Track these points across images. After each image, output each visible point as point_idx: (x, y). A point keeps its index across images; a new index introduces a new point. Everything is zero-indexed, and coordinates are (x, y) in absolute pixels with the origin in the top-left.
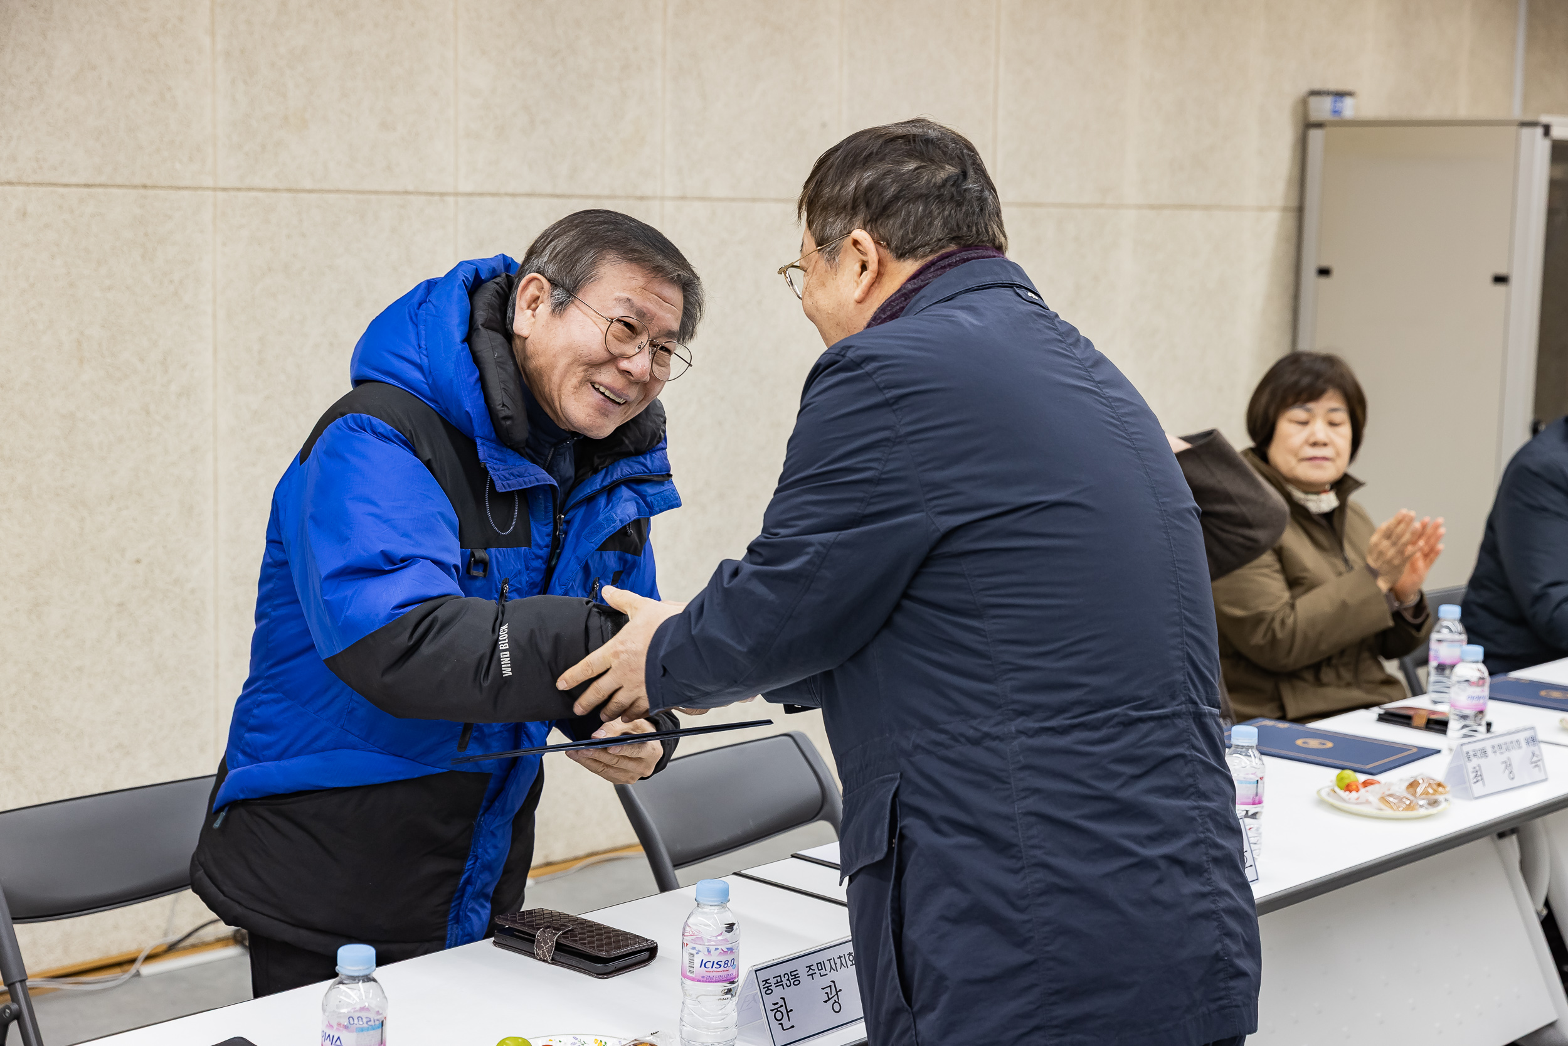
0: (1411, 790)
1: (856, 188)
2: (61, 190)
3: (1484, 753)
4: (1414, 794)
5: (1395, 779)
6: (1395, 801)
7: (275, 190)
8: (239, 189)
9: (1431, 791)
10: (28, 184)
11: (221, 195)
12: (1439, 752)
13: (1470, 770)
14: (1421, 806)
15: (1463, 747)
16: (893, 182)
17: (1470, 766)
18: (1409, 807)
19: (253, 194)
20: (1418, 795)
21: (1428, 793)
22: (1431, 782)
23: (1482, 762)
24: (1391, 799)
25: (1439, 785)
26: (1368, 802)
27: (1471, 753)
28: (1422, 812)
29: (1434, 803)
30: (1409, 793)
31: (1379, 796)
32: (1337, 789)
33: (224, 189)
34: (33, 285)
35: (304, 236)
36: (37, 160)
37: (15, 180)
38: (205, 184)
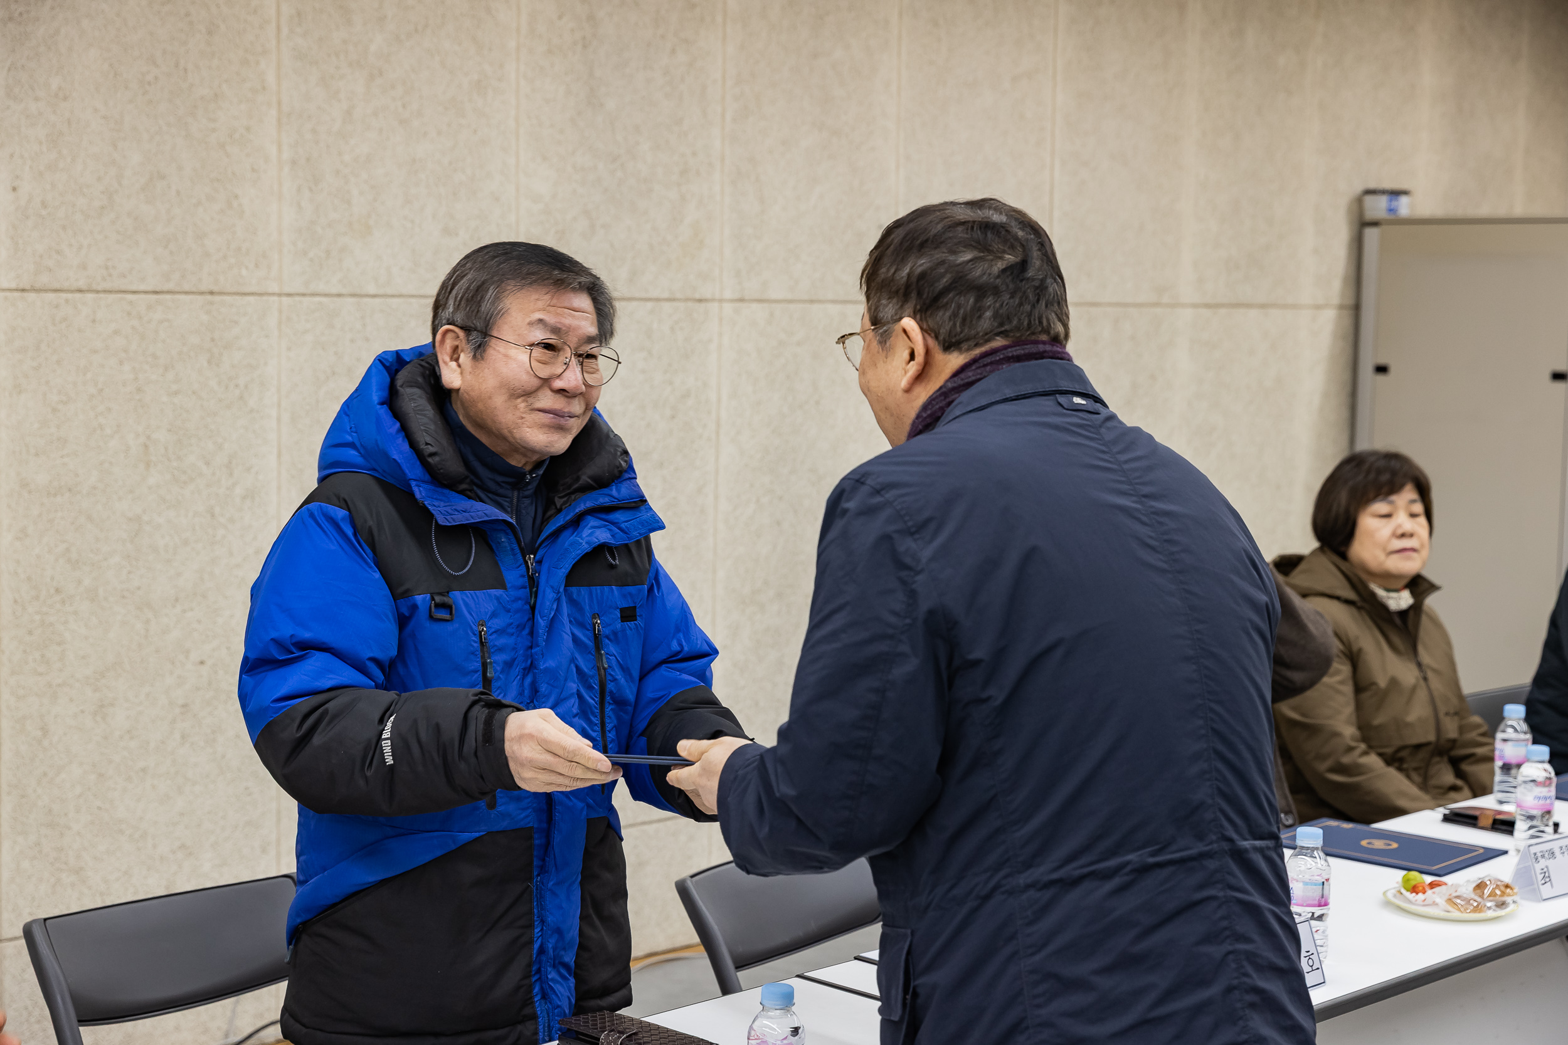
0: (1478, 891)
1: (909, 275)
2: (130, 297)
3: (1552, 854)
4: (1482, 896)
5: (1463, 880)
6: (1462, 903)
7: (339, 295)
8: (304, 295)
9: (1498, 892)
10: (98, 292)
11: (285, 299)
12: (1505, 852)
13: (1538, 871)
14: (1489, 908)
15: (1531, 848)
16: (946, 272)
17: (1538, 867)
18: (1477, 909)
19: (317, 299)
20: (1485, 896)
21: (1496, 895)
22: (1499, 883)
23: (1551, 863)
24: (1459, 901)
25: (1507, 886)
26: (1435, 904)
27: (1539, 855)
28: (1490, 914)
29: (1502, 905)
30: (1476, 894)
31: (1447, 897)
32: (1403, 891)
33: (289, 295)
34: (102, 390)
35: (367, 340)
36: (107, 268)
37: (84, 288)
38: (270, 290)
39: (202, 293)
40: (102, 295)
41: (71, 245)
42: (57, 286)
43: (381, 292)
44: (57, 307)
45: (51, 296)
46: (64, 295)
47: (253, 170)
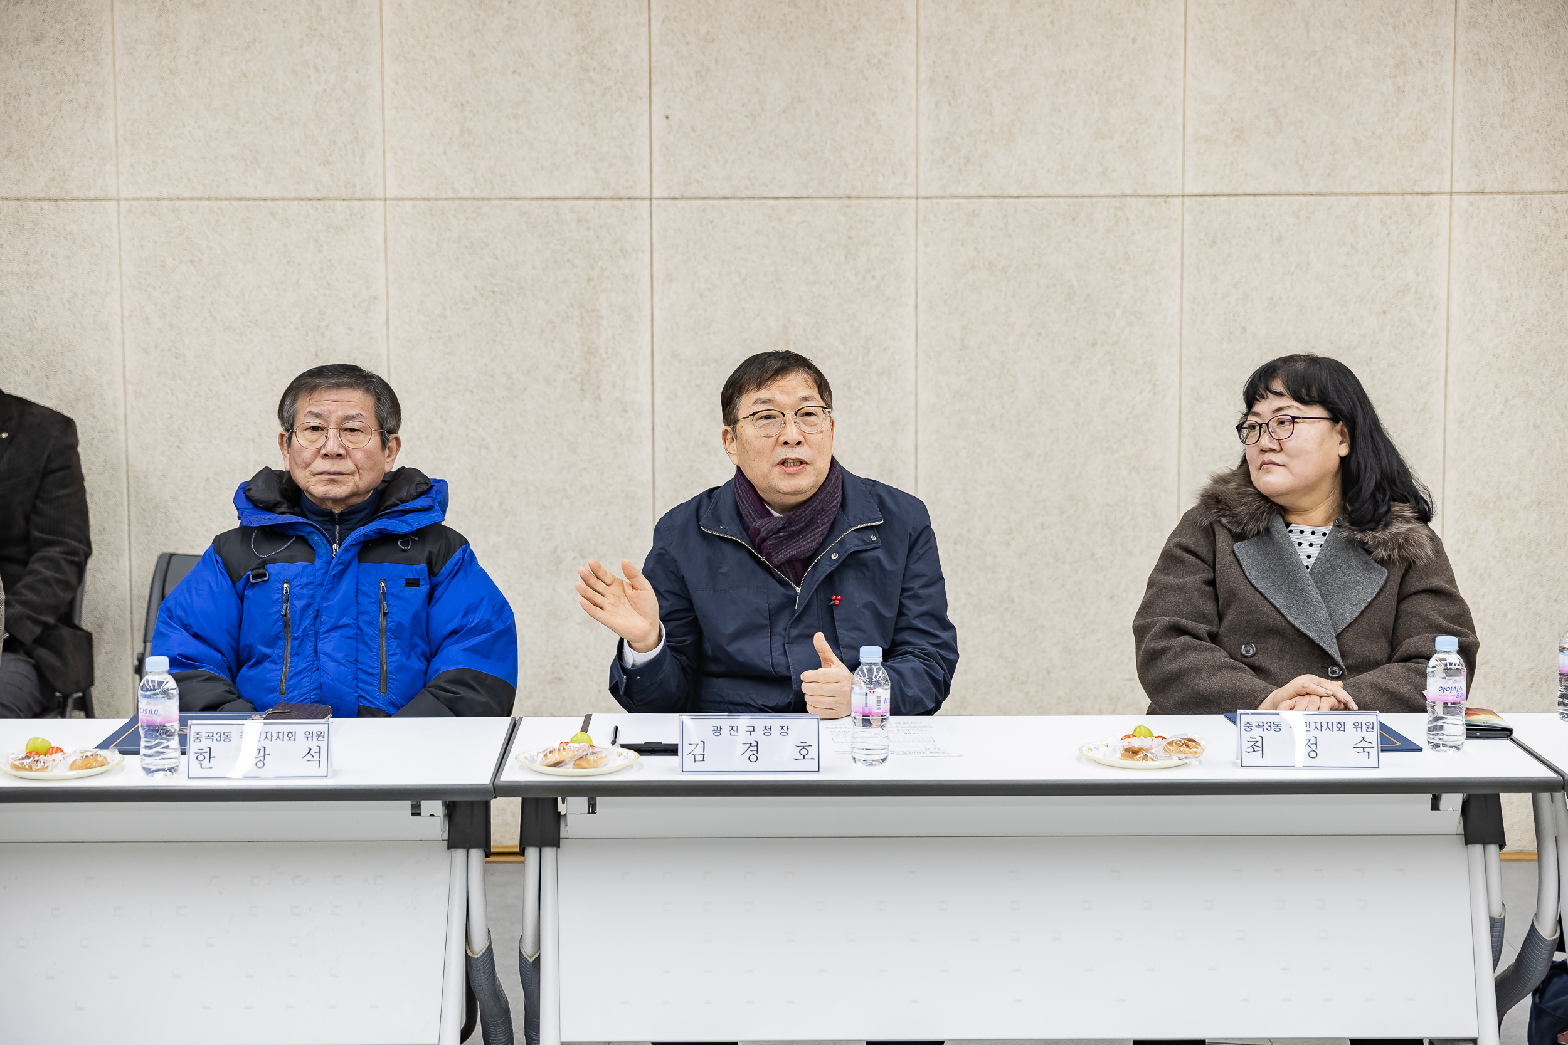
2: (771, 202)
11: (923, 203)
19: (957, 200)
33: (927, 198)
34: (745, 280)
35: (1010, 236)
36: (749, 178)
37: (729, 195)
38: (907, 194)
39: (840, 198)
40: (745, 201)
41: (717, 161)
42: (704, 194)
43: (1025, 193)
44: (704, 211)
45: (699, 203)
46: (711, 202)
47: (891, 90)
